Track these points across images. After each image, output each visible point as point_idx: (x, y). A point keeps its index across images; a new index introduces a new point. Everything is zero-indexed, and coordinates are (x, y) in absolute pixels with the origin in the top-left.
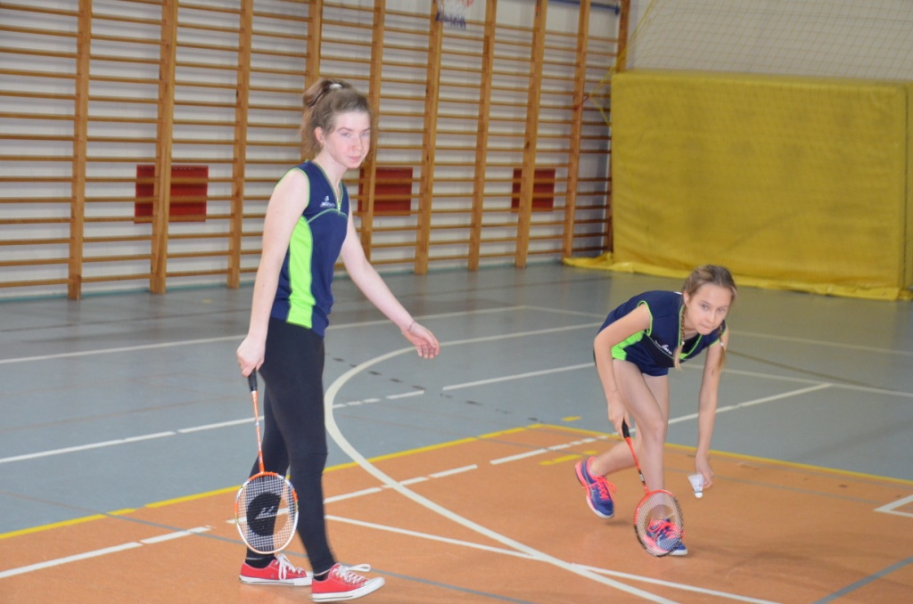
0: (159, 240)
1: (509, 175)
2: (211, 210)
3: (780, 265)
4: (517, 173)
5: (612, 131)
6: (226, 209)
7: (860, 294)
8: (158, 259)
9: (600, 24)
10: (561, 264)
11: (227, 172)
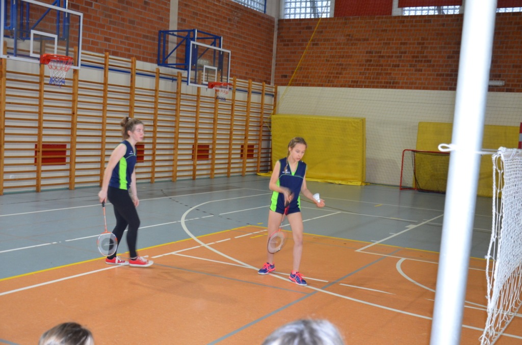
1: (239, 147)
2: (145, 158)
3: (324, 174)
4: (242, 146)
5: (272, 133)
6: (150, 158)
7: (349, 184)
9: (268, 100)
10: (256, 175)
11: (150, 147)
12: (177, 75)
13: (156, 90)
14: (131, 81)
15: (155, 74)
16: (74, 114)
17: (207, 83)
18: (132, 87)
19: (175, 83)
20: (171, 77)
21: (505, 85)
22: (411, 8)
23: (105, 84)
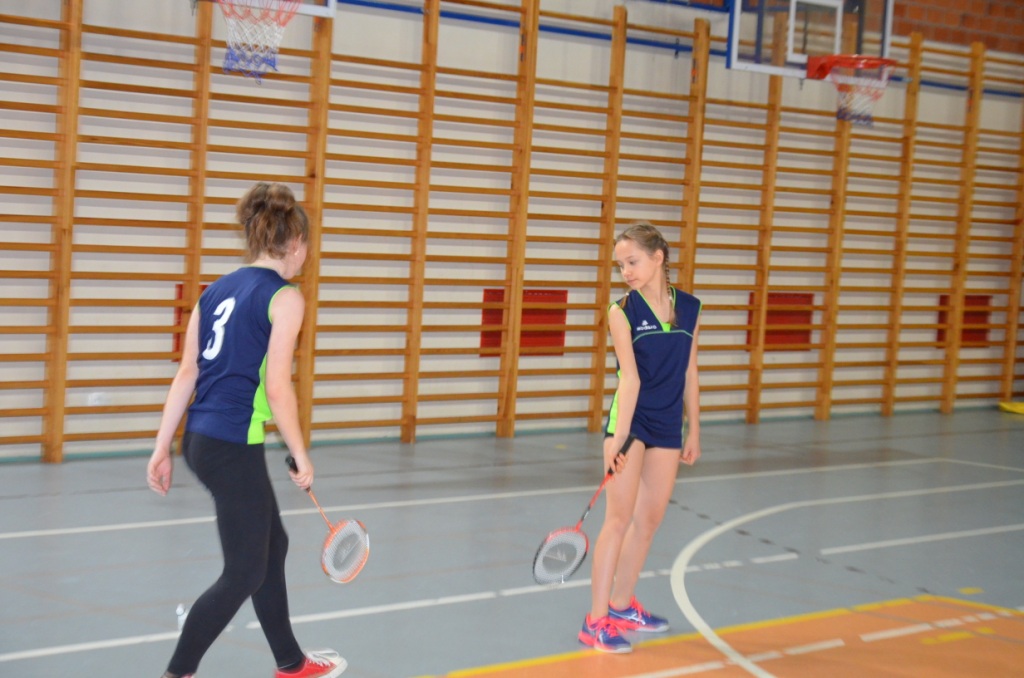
0: (508, 375)
1: (932, 301)
2: (570, 340)
4: (944, 300)
6: (587, 340)
8: (506, 398)
10: (998, 409)
11: (588, 297)
12: (691, 30)
13: (612, 89)
14: (523, 57)
15: (608, 30)
16: (313, 176)
17: (802, 59)
18: (524, 78)
19: (685, 61)
20: (671, 39)
23: (427, 67)
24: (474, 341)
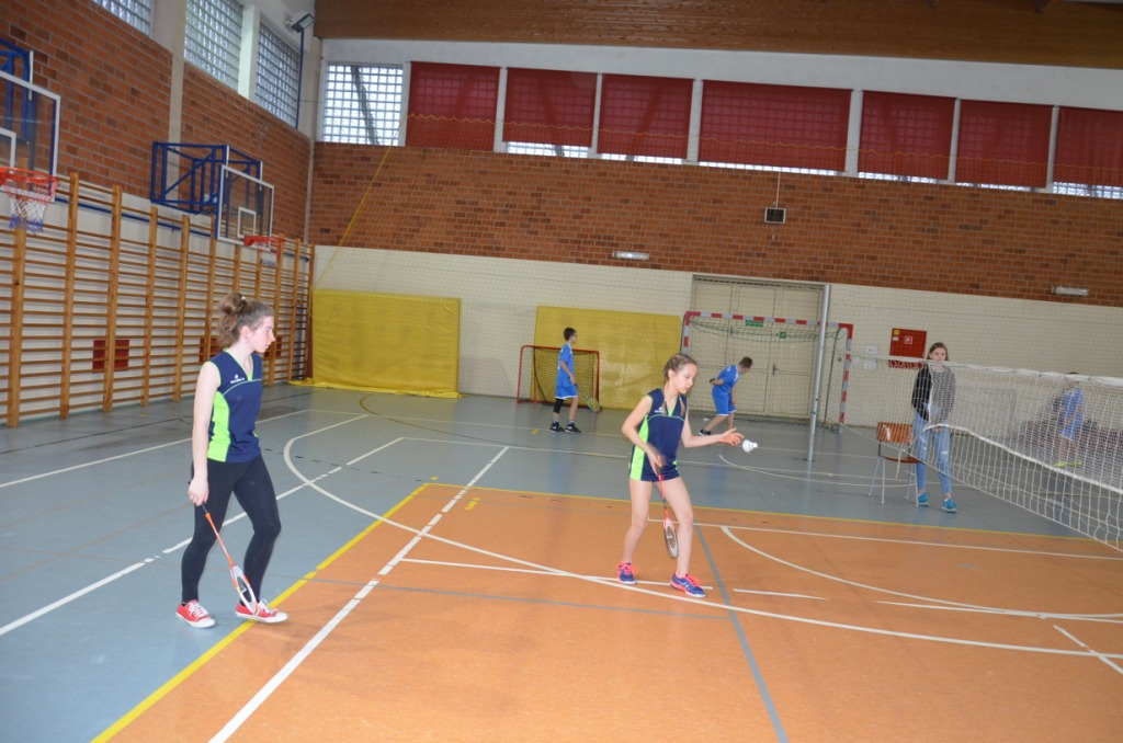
0: (108, 381)
2: (131, 364)
3: (399, 382)
5: (314, 318)
6: (140, 363)
7: (439, 395)
8: (108, 392)
10: (286, 384)
11: (141, 343)
12: (180, 220)
13: (150, 245)
14: (113, 228)
15: (148, 217)
16: (17, 284)
17: (242, 237)
18: (114, 237)
19: (178, 234)
20: (170, 223)
21: (651, 259)
22: (520, 144)
23: (71, 230)
24: (89, 366)
